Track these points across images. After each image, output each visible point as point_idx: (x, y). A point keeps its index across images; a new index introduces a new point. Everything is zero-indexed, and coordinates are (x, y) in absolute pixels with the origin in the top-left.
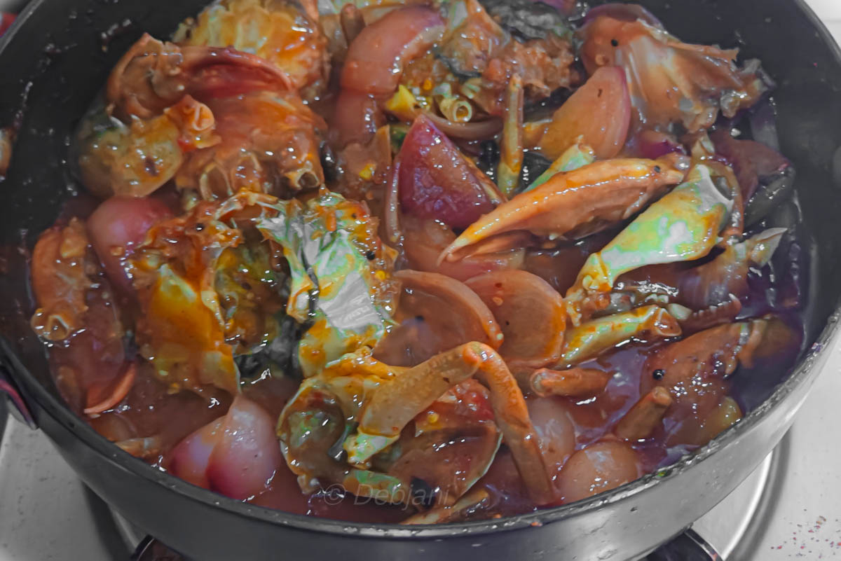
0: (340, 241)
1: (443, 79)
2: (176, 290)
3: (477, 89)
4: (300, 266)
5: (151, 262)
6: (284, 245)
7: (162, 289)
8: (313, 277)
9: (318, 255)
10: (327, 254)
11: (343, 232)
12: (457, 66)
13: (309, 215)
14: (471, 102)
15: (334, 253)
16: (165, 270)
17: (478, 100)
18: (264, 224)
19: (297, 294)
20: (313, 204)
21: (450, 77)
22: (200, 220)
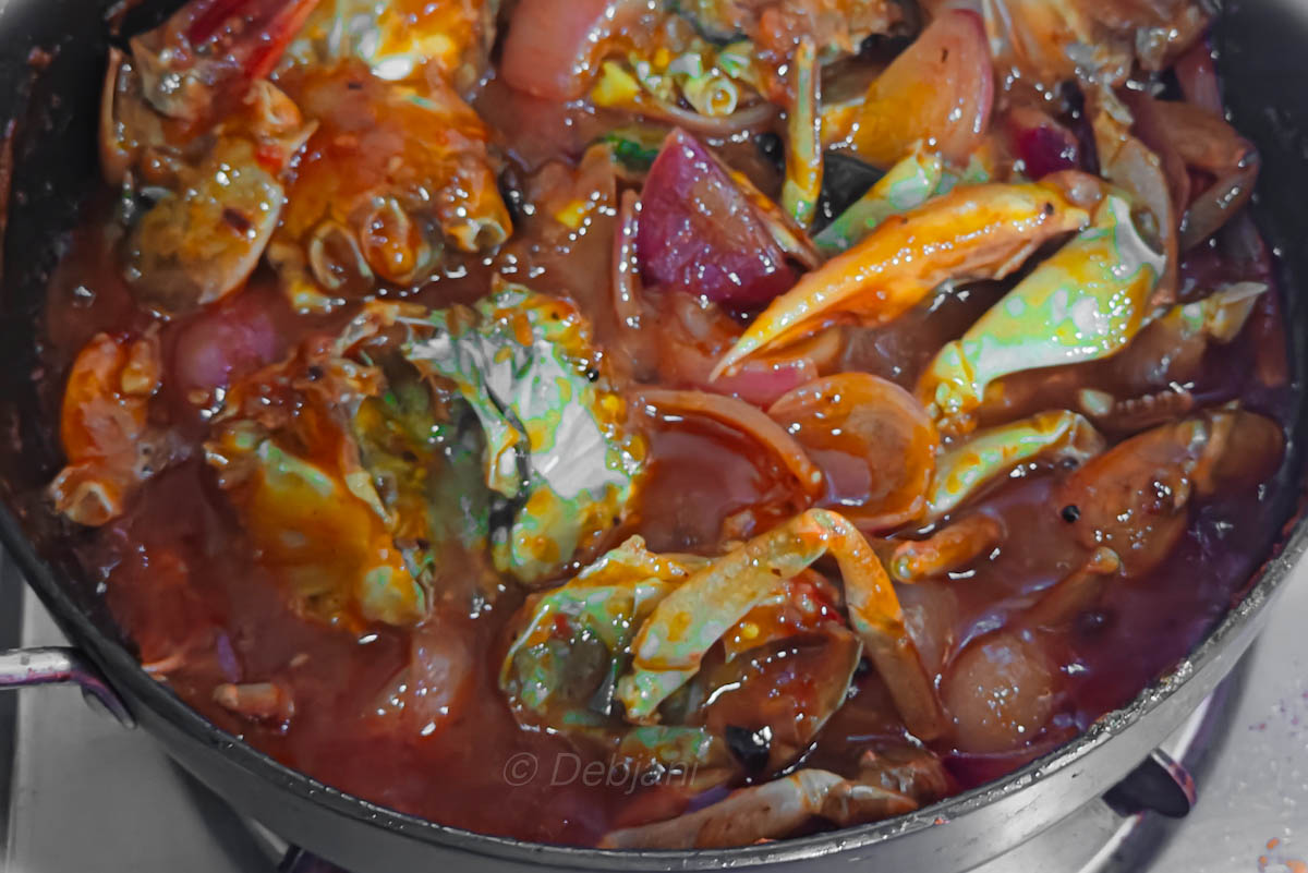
0: (542, 360)
1: (687, 48)
2: (296, 480)
3: (745, 61)
4: (490, 407)
5: (242, 441)
6: (458, 379)
7: (269, 481)
8: (516, 423)
9: (513, 387)
10: (527, 383)
11: (544, 344)
12: (705, 22)
13: (485, 327)
14: (737, 81)
15: (537, 380)
16: (267, 450)
17: (748, 78)
18: (418, 352)
19: (499, 455)
20: (486, 308)
21: (697, 43)
22: (314, 361)
